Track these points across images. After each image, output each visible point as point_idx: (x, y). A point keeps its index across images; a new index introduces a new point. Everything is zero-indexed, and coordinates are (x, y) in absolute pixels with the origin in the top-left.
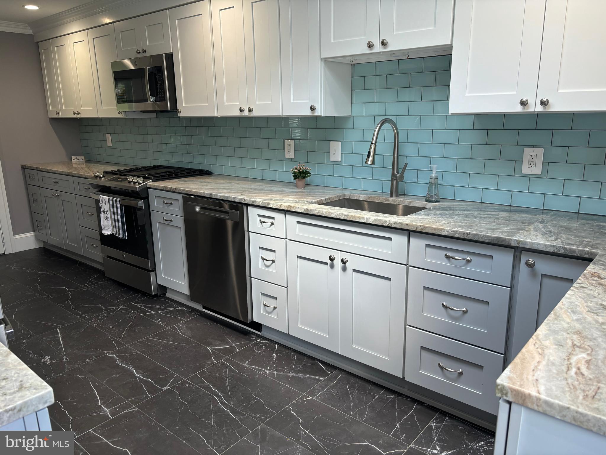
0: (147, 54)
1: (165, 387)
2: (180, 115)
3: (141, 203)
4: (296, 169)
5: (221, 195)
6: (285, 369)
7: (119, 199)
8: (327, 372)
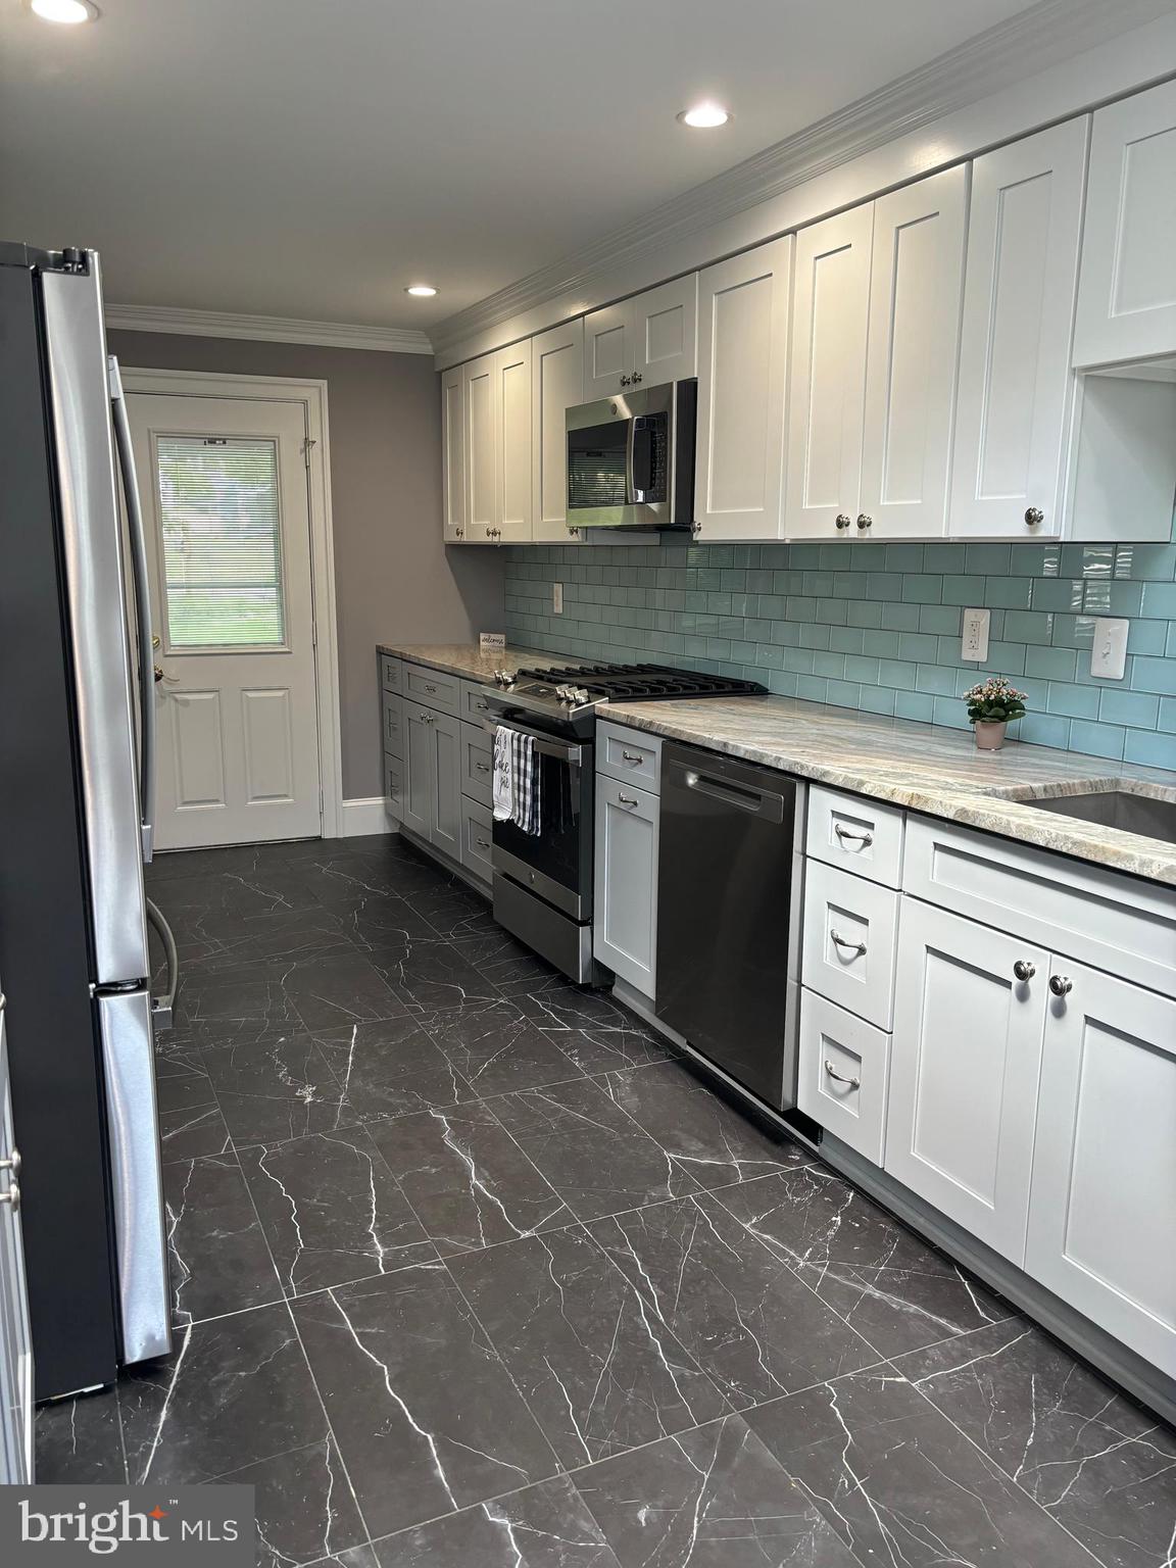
0: (643, 386)
1: (528, 1229)
2: (698, 537)
3: (575, 753)
4: (980, 692)
5: (747, 747)
6: (854, 1268)
7: (531, 738)
8: (982, 1314)
